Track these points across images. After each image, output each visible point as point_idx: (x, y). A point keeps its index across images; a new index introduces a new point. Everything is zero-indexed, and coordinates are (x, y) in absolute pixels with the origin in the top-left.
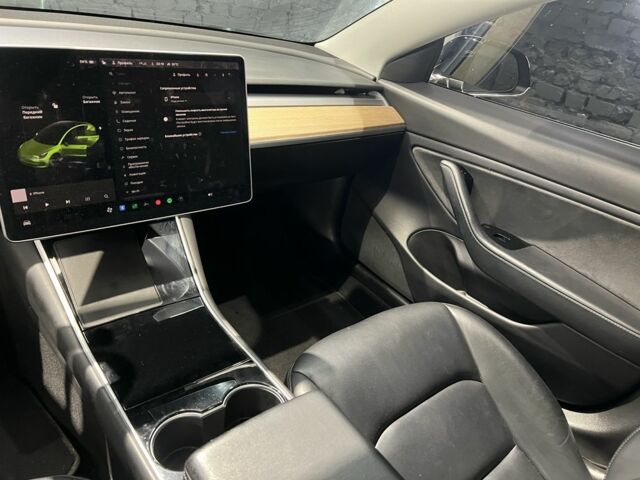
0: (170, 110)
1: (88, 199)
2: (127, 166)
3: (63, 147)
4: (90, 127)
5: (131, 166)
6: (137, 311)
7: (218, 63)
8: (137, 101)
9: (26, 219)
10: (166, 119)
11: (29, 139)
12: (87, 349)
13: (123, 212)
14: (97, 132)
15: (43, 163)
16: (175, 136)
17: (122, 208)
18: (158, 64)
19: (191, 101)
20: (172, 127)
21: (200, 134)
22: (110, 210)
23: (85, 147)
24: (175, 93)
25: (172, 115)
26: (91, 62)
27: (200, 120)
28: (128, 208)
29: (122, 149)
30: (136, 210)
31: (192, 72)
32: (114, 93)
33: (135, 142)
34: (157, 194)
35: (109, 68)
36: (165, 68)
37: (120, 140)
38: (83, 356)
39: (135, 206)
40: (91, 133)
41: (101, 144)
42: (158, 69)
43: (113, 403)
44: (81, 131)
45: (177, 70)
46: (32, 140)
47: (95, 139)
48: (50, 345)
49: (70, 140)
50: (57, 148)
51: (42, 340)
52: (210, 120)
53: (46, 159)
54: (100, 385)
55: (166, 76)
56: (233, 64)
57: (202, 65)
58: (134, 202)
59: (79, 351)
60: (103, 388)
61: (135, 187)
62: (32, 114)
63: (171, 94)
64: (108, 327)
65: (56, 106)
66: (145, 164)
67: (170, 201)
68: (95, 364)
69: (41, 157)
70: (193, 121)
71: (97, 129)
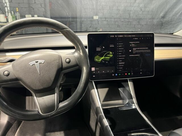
0: (131, 48)
1: (108, 71)
2: (119, 63)
3: (104, 58)
4: (111, 53)
5: (120, 63)
6: (117, 106)
7: (146, 35)
8: (123, 46)
9: (94, 75)
10: (130, 51)
11: (97, 55)
12: (103, 114)
13: (116, 76)
14: (112, 54)
15: (99, 61)
16: (132, 55)
17: (116, 75)
18: (129, 36)
19: (137, 46)
20: (132, 53)
21: (139, 55)
22: (113, 75)
23: (109, 58)
24: (133, 44)
25: (132, 50)
26: (113, 36)
27: (140, 51)
28: (118, 75)
29: (118, 59)
30: (120, 75)
31: (139, 38)
32: (118, 44)
33: (121, 57)
34: (126, 72)
35: (117, 37)
36: (131, 37)
37: (118, 56)
38: (102, 116)
39: (120, 74)
40: (111, 54)
41: (113, 57)
42: (129, 37)
43: (110, 131)
44: (109, 54)
45: (134, 37)
46: (98, 56)
47: (111, 56)
48: (93, 113)
49: (106, 56)
50: (103, 58)
51: (91, 111)
52: (143, 51)
53: (100, 60)
54: (106, 125)
55: (131, 39)
56: (150, 35)
57: (141, 36)
58: (120, 73)
59: (101, 114)
60: (107, 126)
61: (120, 69)
62: (98, 49)
63: (132, 44)
64: (109, 109)
65: (104, 47)
66: (123, 63)
67: (129, 74)
68: (105, 119)
69: (99, 60)
70: (138, 51)
71: (112, 53)
